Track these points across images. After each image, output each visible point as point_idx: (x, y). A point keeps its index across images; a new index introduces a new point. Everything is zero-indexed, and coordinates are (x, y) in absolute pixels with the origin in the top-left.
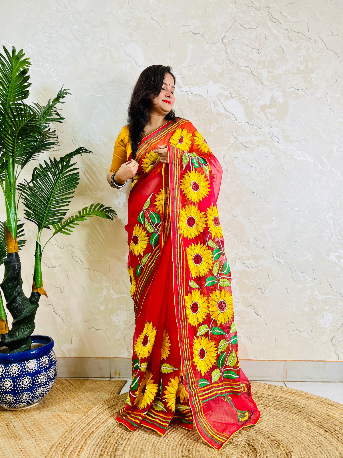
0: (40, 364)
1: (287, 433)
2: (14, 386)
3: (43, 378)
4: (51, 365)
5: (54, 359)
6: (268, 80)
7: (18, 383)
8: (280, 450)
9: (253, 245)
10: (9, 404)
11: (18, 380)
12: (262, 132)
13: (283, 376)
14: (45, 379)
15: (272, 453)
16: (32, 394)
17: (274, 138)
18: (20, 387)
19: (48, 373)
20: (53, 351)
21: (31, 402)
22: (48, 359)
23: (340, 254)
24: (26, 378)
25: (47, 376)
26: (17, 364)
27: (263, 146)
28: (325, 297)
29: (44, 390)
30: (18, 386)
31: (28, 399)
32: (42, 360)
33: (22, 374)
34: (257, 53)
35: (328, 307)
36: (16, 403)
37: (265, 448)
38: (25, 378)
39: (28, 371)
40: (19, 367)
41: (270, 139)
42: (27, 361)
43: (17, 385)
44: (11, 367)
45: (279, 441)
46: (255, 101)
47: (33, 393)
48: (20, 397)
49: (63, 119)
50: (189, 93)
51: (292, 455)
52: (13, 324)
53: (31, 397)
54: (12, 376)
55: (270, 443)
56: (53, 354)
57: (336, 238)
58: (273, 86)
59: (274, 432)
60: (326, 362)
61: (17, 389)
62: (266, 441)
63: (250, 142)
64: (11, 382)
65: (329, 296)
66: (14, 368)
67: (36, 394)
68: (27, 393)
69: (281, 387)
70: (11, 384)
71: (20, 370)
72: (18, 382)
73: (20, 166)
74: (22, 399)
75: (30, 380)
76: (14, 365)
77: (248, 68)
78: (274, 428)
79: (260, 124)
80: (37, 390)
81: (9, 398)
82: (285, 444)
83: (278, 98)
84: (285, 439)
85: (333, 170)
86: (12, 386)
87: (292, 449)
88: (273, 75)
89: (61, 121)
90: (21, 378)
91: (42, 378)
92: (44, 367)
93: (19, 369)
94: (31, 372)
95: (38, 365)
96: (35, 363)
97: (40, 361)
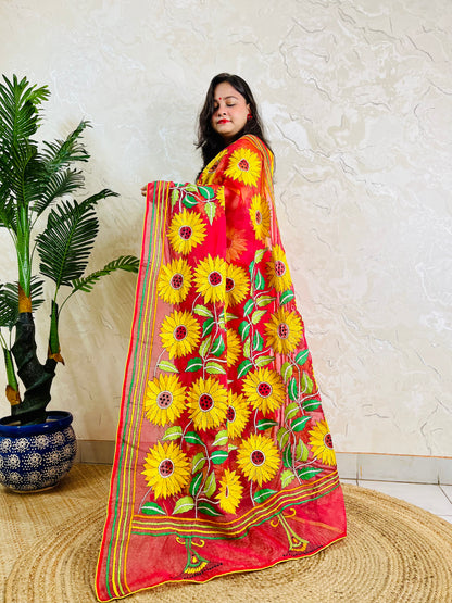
0: (52, 440)
2: (21, 464)
4: (66, 444)
6: (338, 95)
10: (16, 485)
12: (330, 161)
13: (357, 474)
14: (58, 459)
16: (42, 475)
17: (347, 168)
18: (28, 465)
19: (62, 452)
21: (42, 484)
25: (60, 455)
26: (25, 438)
28: (413, 373)
29: (57, 471)
30: (25, 463)
31: (36, 479)
32: (56, 436)
33: (30, 450)
34: (325, 62)
35: (416, 386)
36: (24, 484)
38: (34, 455)
39: (37, 447)
40: (27, 442)
41: (341, 171)
42: (37, 436)
44: (19, 441)
47: (44, 473)
48: (27, 476)
49: (89, 156)
52: (26, 394)
53: (40, 477)
54: (18, 451)
56: (70, 431)
58: (345, 102)
60: (413, 457)
61: (23, 467)
63: (315, 174)
64: (17, 458)
65: (419, 372)
66: (21, 443)
67: (46, 475)
68: (36, 472)
71: (28, 446)
72: (26, 459)
73: (37, 214)
74: (30, 479)
75: (40, 457)
79: (328, 151)
80: (47, 470)
81: (15, 478)
83: (351, 116)
86: (19, 463)
88: (345, 87)
89: (87, 159)
90: (29, 455)
91: (54, 457)
92: (57, 444)
94: (41, 448)
95: (50, 442)
96: (46, 439)
97: (52, 437)
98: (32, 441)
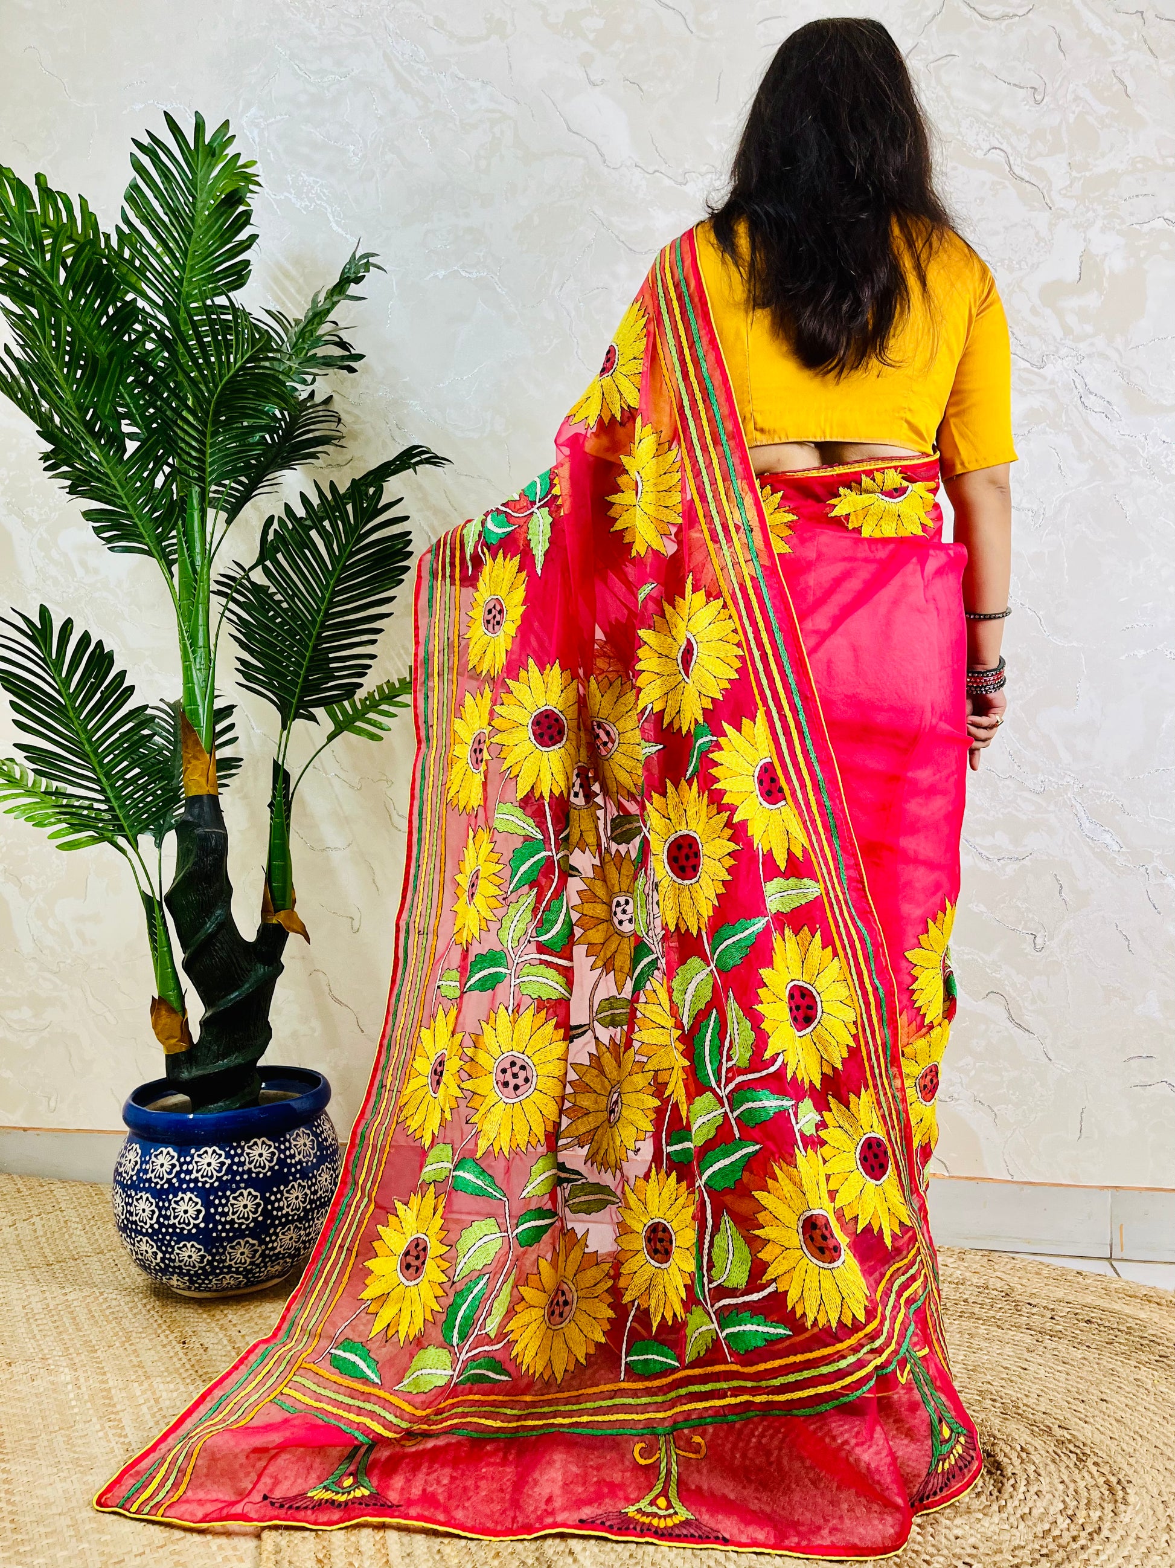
0: (288, 1153)
1: (1114, 1423)
2: (208, 1218)
3: (297, 1198)
4: (321, 1160)
5: (330, 1140)
6: (1069, 194)
7: (220, 1210)
8: (1086, 1474)
9: (1008, 782)
10: (191, 1276)
11: (220, 1198)
12: (1045, 379)
13: (1109, 1242)
14: (304, 1202)
15: (1057, 1481)
16: (263, 1247)
17: (1090, 401)
18: (226, 1222)
19: (314, 1185)
20: (326, 1114)
21: (260, 1272)
22: (312, 1141)
24: (245, 1193)
25: (308, 1192)
26: (215, 1148)
27: (1048, 430)
29: (300, 1236)
31: (248, 1260)
32: (294, 1140)
33: (231, 1181)
34: (1032, 102)
36: (213, 1273)
37: (1034, 1463)
39: (250, 1171)
40: (222, 1159)
41: (1076, 407)
42: (248, 1141)
43: (216, 1212)
45: (1084, 1445)
46: (1021, 269)
47: (267, 1244)
48: (224, 1253)
49: (360, 357)
51: (1128, 1491)
52: (205, 1024)
53: (258, 1255)
55: (1051, 1451)
58: (1091, 214)
59: (1068, 1416)
61: (215, 1229)
62: (1037, 1443)
64: (197, 1204)
66: (207, 1159)
67: (273, 1248)
68: (247, 1242)
69: (1099, 1278)
70: (199, 1212)
73: (223, 515)
74: (231, 1260)
76: (206, 1152)
77: (995, 155)
78: (1068, 1402)
79: (1038, 353)
80: (277, 1235)
81: (190, 1257)
82: (1104, 1456)
83: (1106, 255)
84: (1109, 1442)
87: (1130, 1472)
88: (1088, 174)
89: (353, 364)
91: (294, 1197)
92: (300, 1162)
93: (222, 1164)
94: (261, 1176)
95: (282, 1156)
96: (272, 1149)
97: (287, 1144)
98: (236, 1154)
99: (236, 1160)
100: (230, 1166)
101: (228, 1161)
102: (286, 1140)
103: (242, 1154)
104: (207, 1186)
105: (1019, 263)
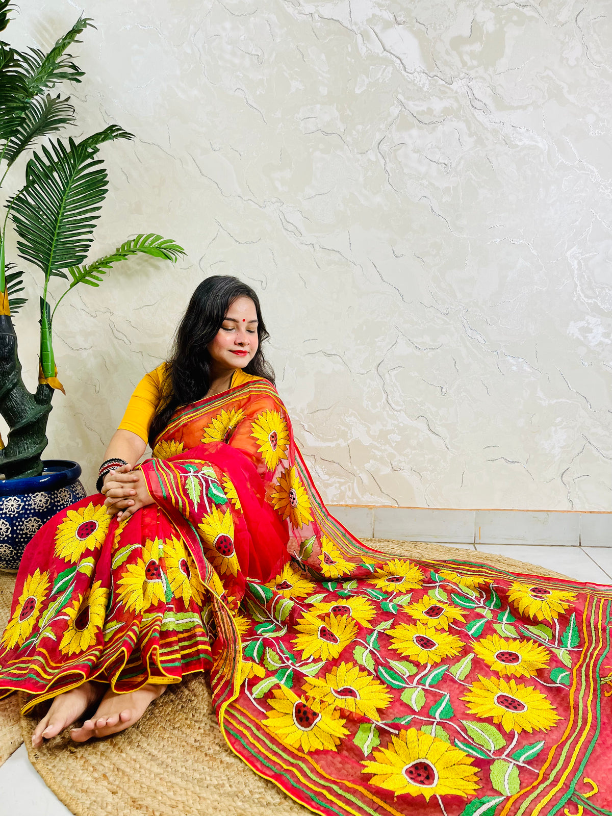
0: (56, 500)
2: (13, 532)
5: (80, 495)
7: (19, 528)
9: (430, 309)
10: (7, 561)
11: (19, 522)
12: (452, 90)
13: (474, 536)
17: (476, 103)
18: (23, 534)
20: (79, 482)
22: (70, 494)
23: (586, 325)
24: (33, 519)
26: (15, 497)
27: (454, 119)
28: (555, 401)
30: (18, 531)
32: (60, 493)
33: (24, 513)
35: (559, 419)
36: (17, 559)
38: (30, 520)
39: (34, 509)
40: (19, 503)
41: (468, 106)
42: (33, 494)
43: (17, 529)
44: (7, 501)
46: (440, 29)
49: (83, 73)
50: (316, 16)
52: (10, 436)
54: (8, 515)
56: (79, 487)
57: (582, 295)
60: (549, 513)
61: (17, 537)
63: (430, 111)
64: (6, 525)
65: (563, 400)
66: (11, 503)
69: (466, 550)
70: (8, 529)
71: (21, 507)
72: (19, 525)
73: (7, 163)
75: (39, 523)
76: (11, 499)
79: (449, 76)
81: (5, 551)
83: (484, 22)
85: (585, 163)
86: (9, 531)
89: (79, 78)
90: (23, 519)
92: (63, 504)
93: (20, 505)
94: (41, 511)
95: (52, 501)
96: (47, 498)
97: (55, 495)
98: (27, 500)
99: (27, 503)
100: (24, 506)
101: (23, 504)
102: (55, 493)
103: (30, 500)
104: (12, 516)
105: (439, 25)
